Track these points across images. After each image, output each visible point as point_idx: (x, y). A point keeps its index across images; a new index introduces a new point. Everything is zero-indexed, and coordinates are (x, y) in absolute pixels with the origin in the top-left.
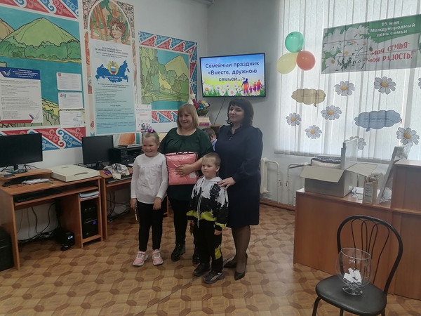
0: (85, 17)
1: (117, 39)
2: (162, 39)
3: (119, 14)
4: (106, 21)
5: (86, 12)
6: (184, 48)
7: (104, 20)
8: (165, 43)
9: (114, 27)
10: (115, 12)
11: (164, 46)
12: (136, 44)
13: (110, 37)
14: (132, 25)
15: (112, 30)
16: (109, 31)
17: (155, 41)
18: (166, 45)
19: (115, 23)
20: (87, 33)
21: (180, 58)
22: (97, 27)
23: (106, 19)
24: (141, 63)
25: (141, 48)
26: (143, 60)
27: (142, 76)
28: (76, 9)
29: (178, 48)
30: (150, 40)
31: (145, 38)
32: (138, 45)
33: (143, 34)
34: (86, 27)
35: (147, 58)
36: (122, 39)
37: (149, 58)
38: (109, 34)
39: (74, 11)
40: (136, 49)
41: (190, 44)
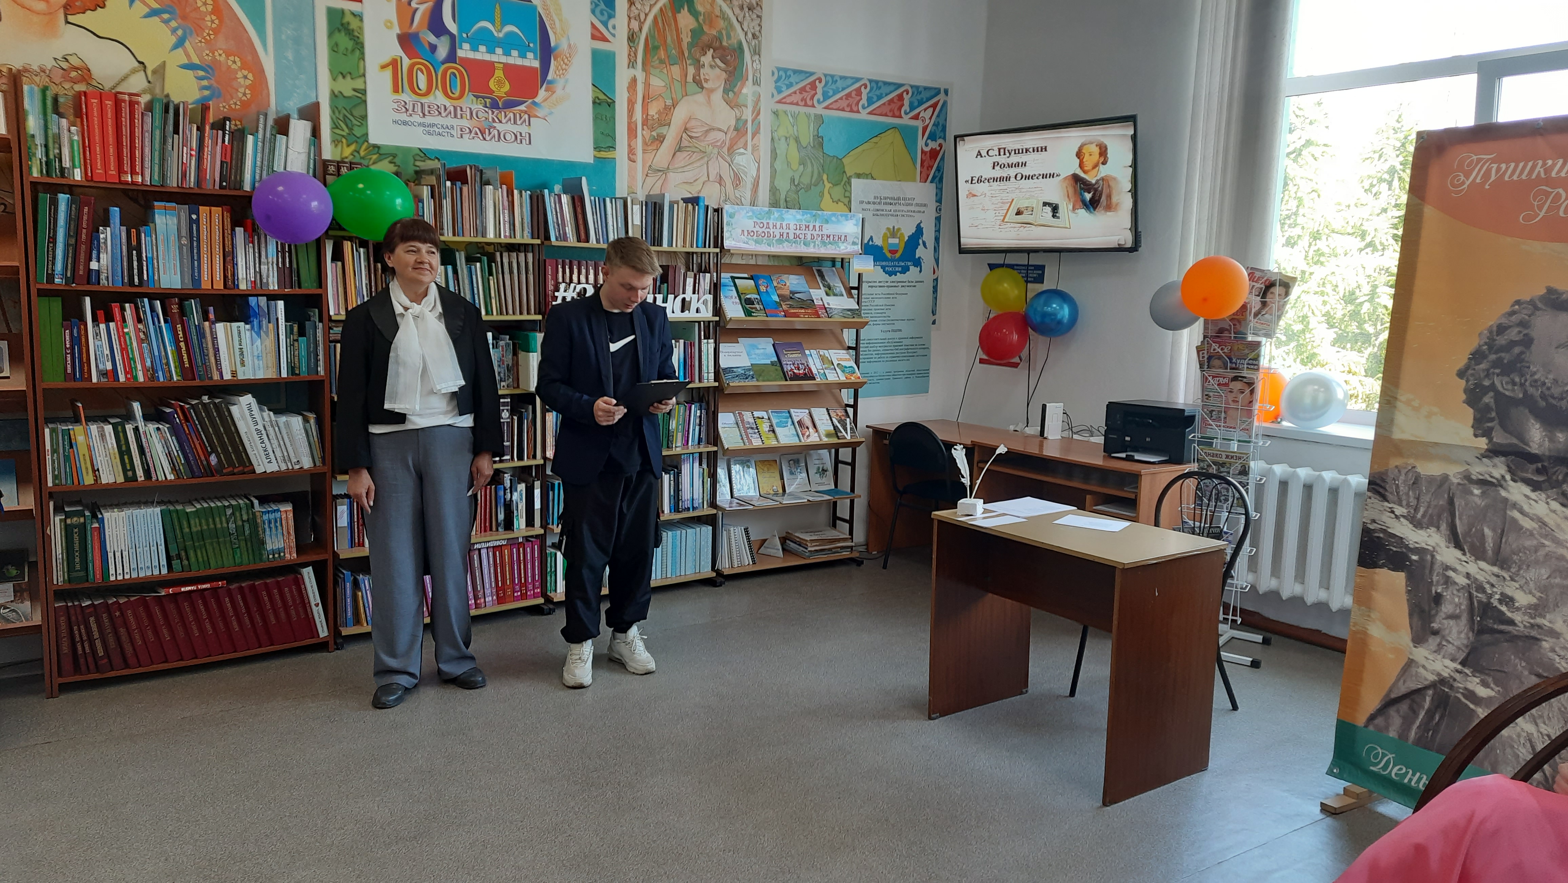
0: (632, 38)
1: (712, 91)
2: (840, 84)
3: (722, 24)
4: (685, 45)
5: (635, 25)
6: (906, 107)
7: (679, 40)
8: (848, 96)
9: (707, 59)
10: (710, 19)
11: (844, 104)
12: (763, 105)
13: (692, 87)
14: (756, 52)
15: (699, 66)
16: (691, 70)
17: (819, 90)
18: (851, 103)
19: (709, 47)
20: (634, 80)
21: (892, 137)
22: (662, 62)
23: (686, 39)
24: (774, 155)
25: (776, 113)
26: (782, 147)
27: (774, 190)
28: (611, 16)
29: (886, 109)
30: (802, 90)
31: (790, 85)
32: (767, 106)
33: (784, 75)
34: (632, 64)
35: (792, 143)
36: (726, 91)
37: (797, 140)
38: (690, 78)
39: (605, 25)
40: (761, 117)
41: (925, 95)
